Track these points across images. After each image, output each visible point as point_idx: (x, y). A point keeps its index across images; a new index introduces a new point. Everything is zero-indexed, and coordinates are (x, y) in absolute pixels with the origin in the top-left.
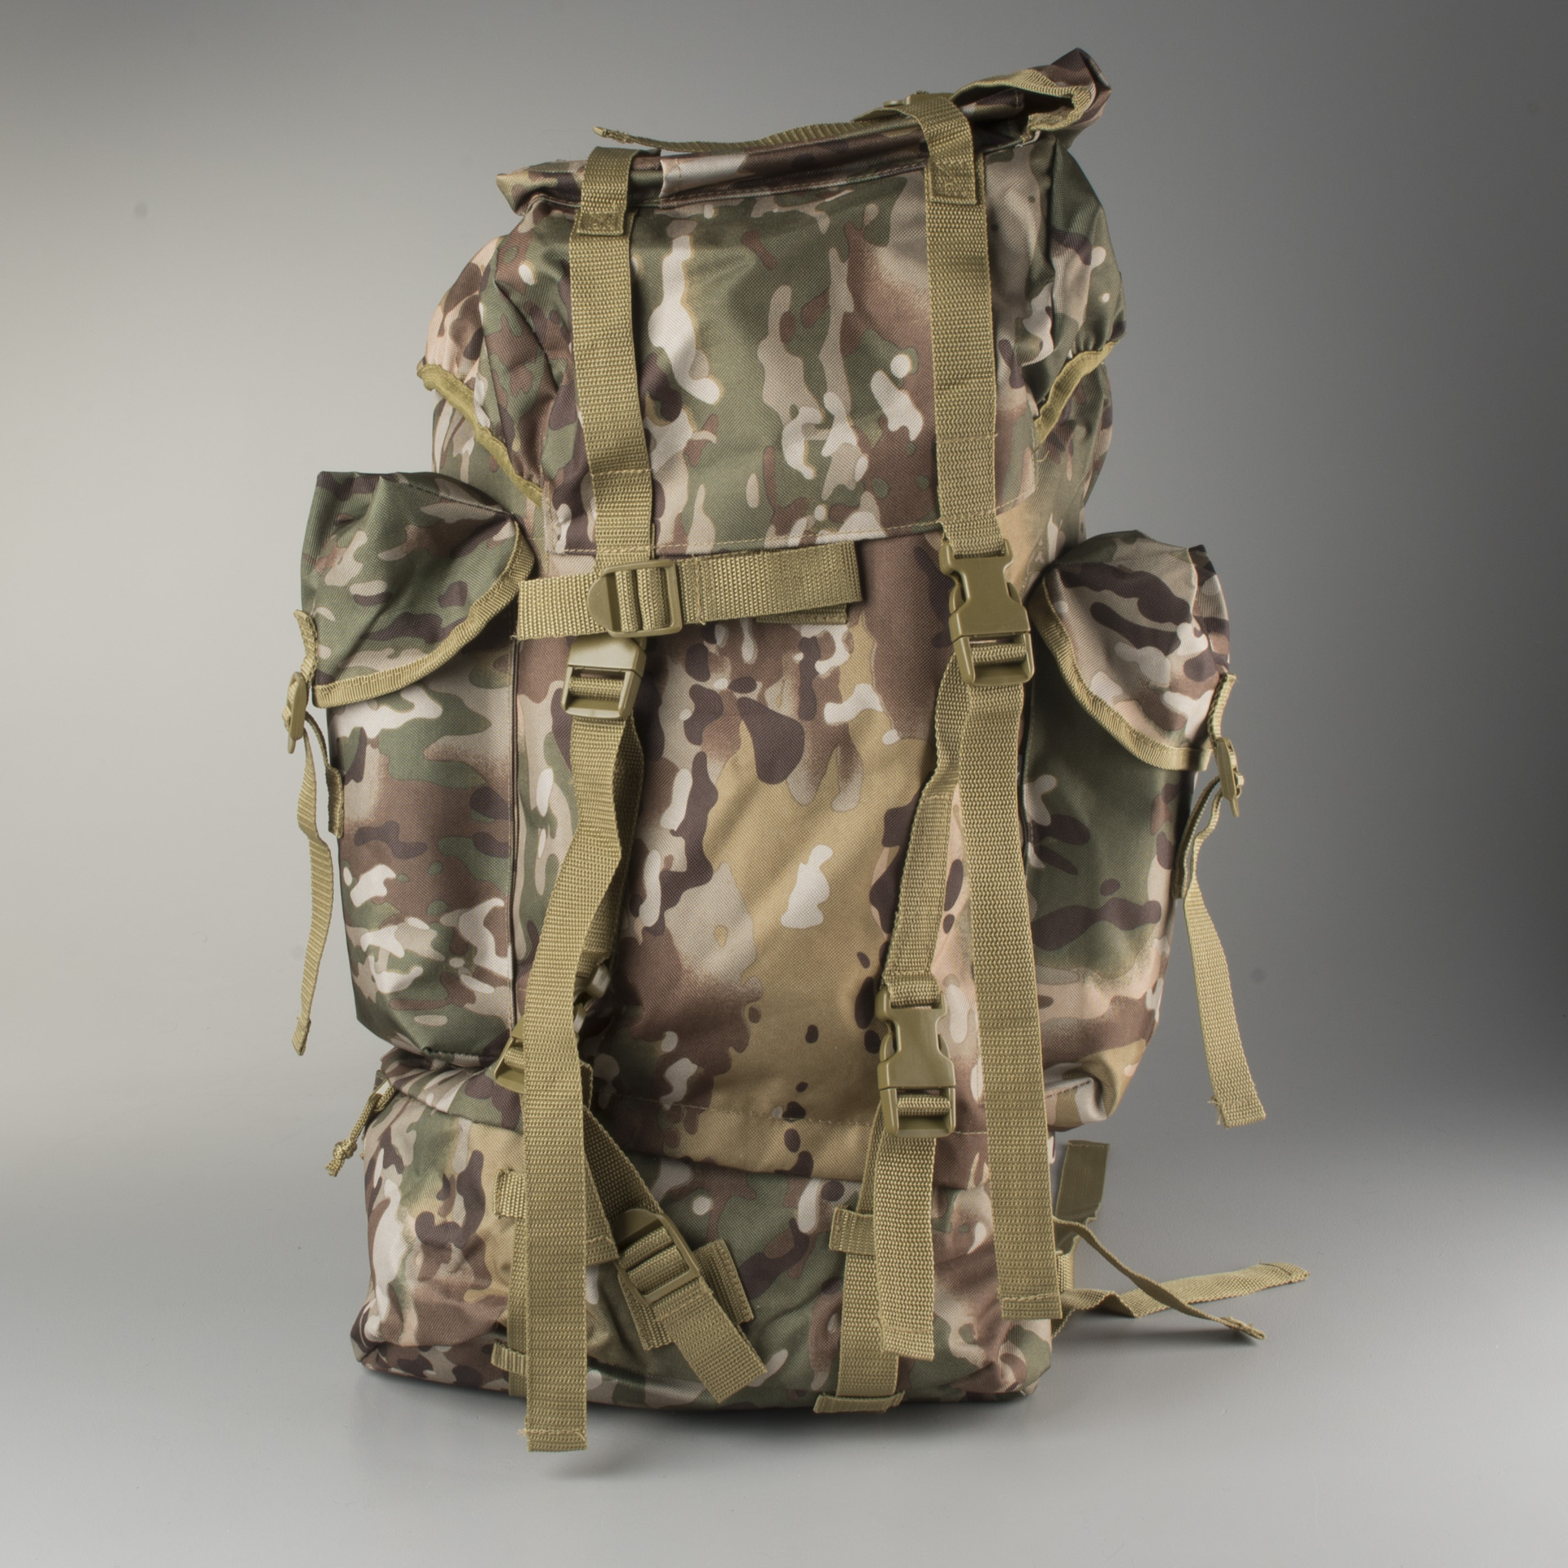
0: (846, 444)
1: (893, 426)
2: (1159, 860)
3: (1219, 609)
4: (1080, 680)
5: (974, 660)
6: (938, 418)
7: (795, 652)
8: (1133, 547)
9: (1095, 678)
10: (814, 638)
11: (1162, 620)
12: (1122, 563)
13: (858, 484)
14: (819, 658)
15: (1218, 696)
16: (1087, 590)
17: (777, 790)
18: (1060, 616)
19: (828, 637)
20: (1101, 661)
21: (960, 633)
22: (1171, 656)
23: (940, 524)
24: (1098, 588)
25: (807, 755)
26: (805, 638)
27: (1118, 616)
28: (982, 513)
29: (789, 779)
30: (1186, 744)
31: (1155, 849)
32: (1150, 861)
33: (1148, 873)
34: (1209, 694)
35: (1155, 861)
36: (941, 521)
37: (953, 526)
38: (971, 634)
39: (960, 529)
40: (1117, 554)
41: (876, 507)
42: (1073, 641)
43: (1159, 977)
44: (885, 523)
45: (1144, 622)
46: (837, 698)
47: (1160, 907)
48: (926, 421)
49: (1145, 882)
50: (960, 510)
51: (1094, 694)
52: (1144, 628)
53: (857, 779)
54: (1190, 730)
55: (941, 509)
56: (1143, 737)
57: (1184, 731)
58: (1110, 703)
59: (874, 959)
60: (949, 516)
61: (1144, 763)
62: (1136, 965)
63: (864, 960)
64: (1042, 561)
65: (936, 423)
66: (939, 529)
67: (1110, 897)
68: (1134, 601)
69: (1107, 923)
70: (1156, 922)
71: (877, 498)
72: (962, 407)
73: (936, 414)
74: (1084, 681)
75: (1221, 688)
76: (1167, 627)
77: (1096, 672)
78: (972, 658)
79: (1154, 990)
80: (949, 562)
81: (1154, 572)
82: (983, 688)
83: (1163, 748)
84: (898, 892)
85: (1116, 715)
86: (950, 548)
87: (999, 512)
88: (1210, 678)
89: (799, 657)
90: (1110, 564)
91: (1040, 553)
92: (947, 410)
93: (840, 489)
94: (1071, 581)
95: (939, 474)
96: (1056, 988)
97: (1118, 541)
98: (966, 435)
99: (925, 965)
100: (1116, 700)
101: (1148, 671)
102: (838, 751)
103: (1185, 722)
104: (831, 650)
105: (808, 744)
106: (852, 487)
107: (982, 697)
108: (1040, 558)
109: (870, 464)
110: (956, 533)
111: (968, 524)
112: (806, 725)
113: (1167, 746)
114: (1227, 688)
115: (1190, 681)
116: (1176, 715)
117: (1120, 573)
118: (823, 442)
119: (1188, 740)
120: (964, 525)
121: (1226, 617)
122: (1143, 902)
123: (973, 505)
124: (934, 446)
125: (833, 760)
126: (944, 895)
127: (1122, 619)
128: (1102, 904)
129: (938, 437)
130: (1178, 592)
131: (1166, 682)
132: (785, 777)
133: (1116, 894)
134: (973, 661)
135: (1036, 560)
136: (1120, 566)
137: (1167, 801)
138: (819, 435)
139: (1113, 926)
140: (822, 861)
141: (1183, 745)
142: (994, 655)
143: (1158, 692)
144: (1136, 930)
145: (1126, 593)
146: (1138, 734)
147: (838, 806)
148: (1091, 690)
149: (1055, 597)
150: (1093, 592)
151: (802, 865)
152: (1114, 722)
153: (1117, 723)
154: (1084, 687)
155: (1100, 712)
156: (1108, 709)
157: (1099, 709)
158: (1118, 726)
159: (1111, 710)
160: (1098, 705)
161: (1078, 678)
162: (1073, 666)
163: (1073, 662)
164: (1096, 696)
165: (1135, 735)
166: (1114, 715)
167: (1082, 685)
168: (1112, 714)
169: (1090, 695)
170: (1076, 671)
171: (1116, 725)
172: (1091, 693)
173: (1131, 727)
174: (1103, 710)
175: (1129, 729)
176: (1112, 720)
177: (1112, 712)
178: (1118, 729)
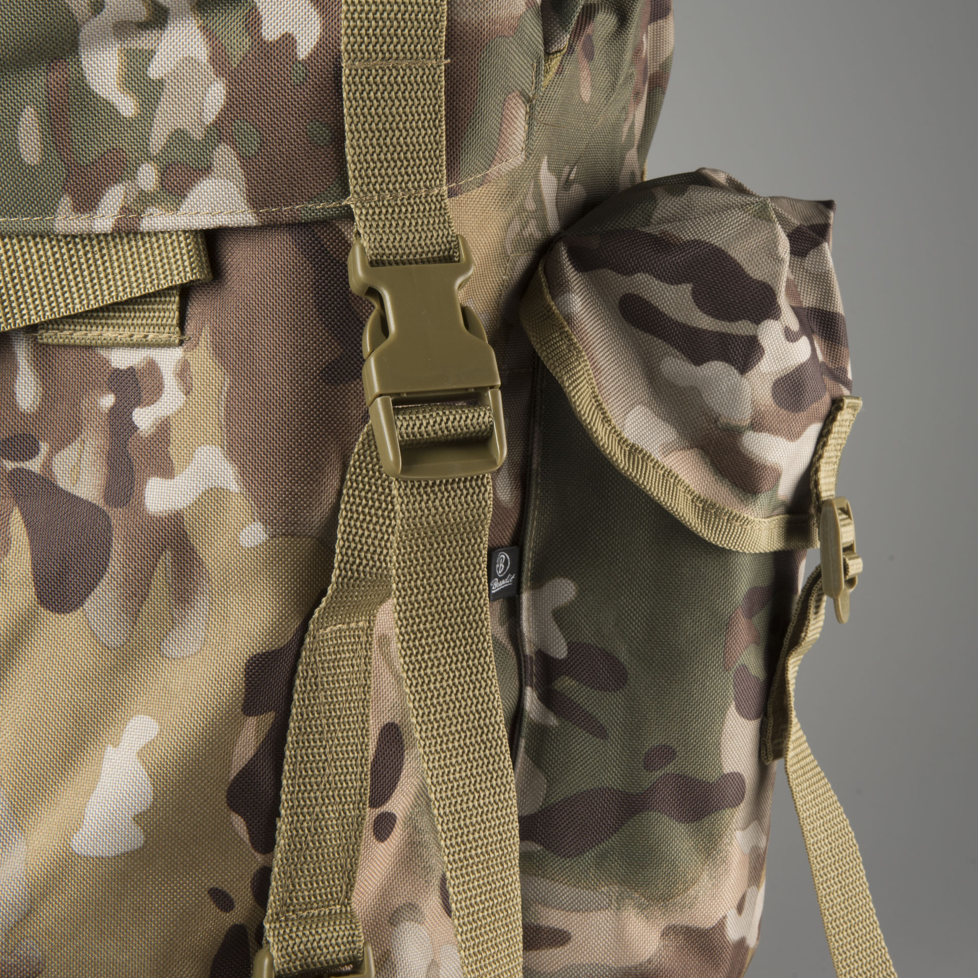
0: (189, 60)
1: (271, 32)
2: (738, 708)
3: (827, 294)
4: (606, 420)
5: (401, 434)
6: (345, 23)
7: (102, 394)
8: (682, 200)
9: (631, 416)
10: (131, 370)
11: (732, 318)
12: (666, 227)
13: (208, 129)
14: (139, 403)
15: (829, 432)
16: (610, 274)
17: (70, 622)
18: (569, 319)
19: (152, 368)
20: (640, 388)
21: (377, 390)
22: (752, 374)
23: (348, 206)
24: (628, 271)
25: (115, 565)
26: (117, 370)
27: (663, 314)
28: (423, 192)
29: (87, 605)
30: (782, 509)
31: (731, 692)
32: (723, 712)
33: (720, 732)
34: (814, 429)
35: (732, 711)
36: (350, 201)
37: (371, 211)
38: (395, 391)
39: (383, 217)
40: (657, 214)
41: (240, 172)
42: (591, 358)
43: (749, 886)
44: (255, 200)
45: (705, 322)
46: (167, 471)
47: (743, 781)
48: (325, 27)
49: (718, 745)
50: (384, 186)
51: (631, 441)
52: (705, 331)
53: (201, 603)
54: (785, 488)
55: (352, 182)
56: (713, 505)
57: (776, 491)
58: (657, 455)
59: (243, 897)
60: (365, 193)
61: (716, 547)
62: (705, 876)
63: (222, 900)
64: (538, 235)
65: (343, 32)
66: (348, 215)
67: (659, 773)
68: (687, 288)
69: (654, 815)
70: (738, 804)
71: (240, 156)
72: (388, 23)
73: (343, 16)
74: (613, 421)
75: (834, 419)
76: (741, 328)
77: (632, 406)
78: (397, 433)
79: (740, 908)
80: (360, 272)
81: (716, 239)
82: (419, 481)
83: (747, 521)
84: (278, 786)
85: (668, 473)
86: (363, 249)
87: (452, 193)
88: (815, 405)
89: (108, 401)
90: (647, 230)
91: (532, 224)
92: (362, 11)
93: (179, 136)
94: (583, 263)
95: (347, 120)
96: (575, 917)
97: (659, 192)
98: (395, 55)
99: (342, 896)
100: (668, 450)
101: (716, 401)
102: (167, 556)
103: (778, 477)
104: (158, 390)
105: (117, 546)
106: (198, 134)
107: (419, 498)
108: (533, 230)
109: (230, 97)
110: (374, 224)
111: (397, 210)
112: (116, 516)
113: (752, 518)
114: (845, 417)
115: (783, 412)
116: (764, 467)
117: (663, 244)
118: (151, 53)
119: (783, 503)
120: (390, 210)
121: (840, 308)
122: (713, 777)
123: (406, 178)
124: (338, 69)
125: (159, 572)
126: (367, 784)
127: (670, 320)
128: (646, 785)
129: (345, 56)
130: (756, 271)
131: (744, 416)
132: (81, 603)
133: (670, 769)
134: (398, 438)
135: (526, 233)
136: (663, 232)
137: (750, 615)
138: (144, 41)
139: (665, 818)
140: (143, 742)
141: (777, 512)
142: (437, 426)
143: (733, 433)
144: (706, 821)
145: (674, 279)
146: (704, 502)
147: (172, 648)
148: (625, 435)
149: (559, 287)
150: (621, 278)
151: (110, 748)
152: (666, 486)
153: (670, 486)
154: (613, 431)
155: (642, 469)
156: (655, 464)
157: (640, 466)
158: (673, 490)
159: (659, 466)
160: (638, 458)
161: (602, 416)
162: (594, 397)
163: (593, 392)
164: (633, 445)
165: (700, 503)
166: (664, 473)
167: (609, 428)
168: (662, 472)
169: (624, 443)
170: (598, 406)
171: (669, 489)
172: (626, 441)
173: (693, 492)
174: (646, 466)
175: (691, 495)
176: (663, 482)
177: (661, 469)
178: (672, 496)
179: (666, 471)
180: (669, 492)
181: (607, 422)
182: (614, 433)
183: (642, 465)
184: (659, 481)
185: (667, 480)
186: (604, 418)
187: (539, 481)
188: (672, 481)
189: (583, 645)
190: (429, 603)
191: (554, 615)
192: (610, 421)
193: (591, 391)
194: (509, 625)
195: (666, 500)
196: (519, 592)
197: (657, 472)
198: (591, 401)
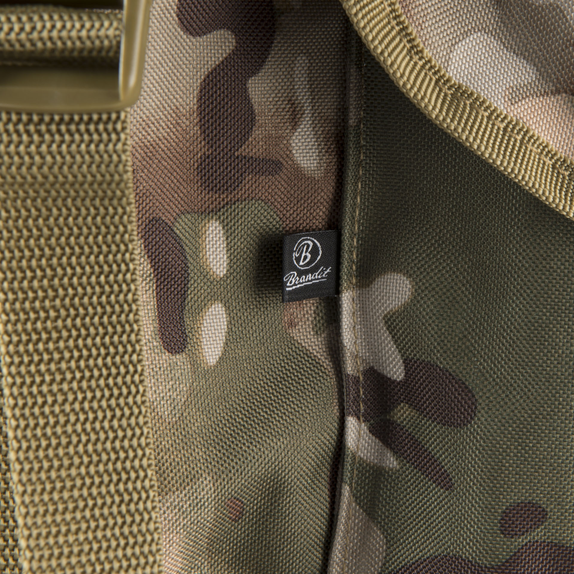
4: (415, 50)
51: (457, 82)
58: (495, 101)
74: (428, 54)
85: (513, 126)
100: (519, 95)
128: (505, 555)
133: (538, 534)
148: (447, 73)
152: (508, 143)
153: (514, 145)
154: (427, 67)
155: (467, 120)
156: (492, 114)
157: (466, 115)
158: (519, 150)
159: (498, 116)
160: (465, 104)
161: (408, 46)
162: (395, 18)
163: (393, 11)
164: (460, 87)
165: (566, 170)
166: (507, 126)
167: (421, 63)
168: (502, 126)
169: (445, 84)
170: (401, 30)
171: (513, 148)
172: (448, 80)
173: (555, 154)
174: (476, 117)
175: (551, 159)
176: (503, 138)
177: (502, 121)
178: (517, 157)
179: (509, 123)
180: (512, 152)
181: (417, 53)
182: (430, 69)
183: (470, 113)
184: (497, 137)
185: (510, 137)
186: (412, 48)
187: (363, 142)
188: (519, 137)
189: (427, 365)
190: (51, 293)
191: (386, 322)
192: (421, 51)
193: (388, 9)
194: (329, 335)
195: (505, 164)
196: (338, 292)
197: (493, 125)
198: (389, 23)
